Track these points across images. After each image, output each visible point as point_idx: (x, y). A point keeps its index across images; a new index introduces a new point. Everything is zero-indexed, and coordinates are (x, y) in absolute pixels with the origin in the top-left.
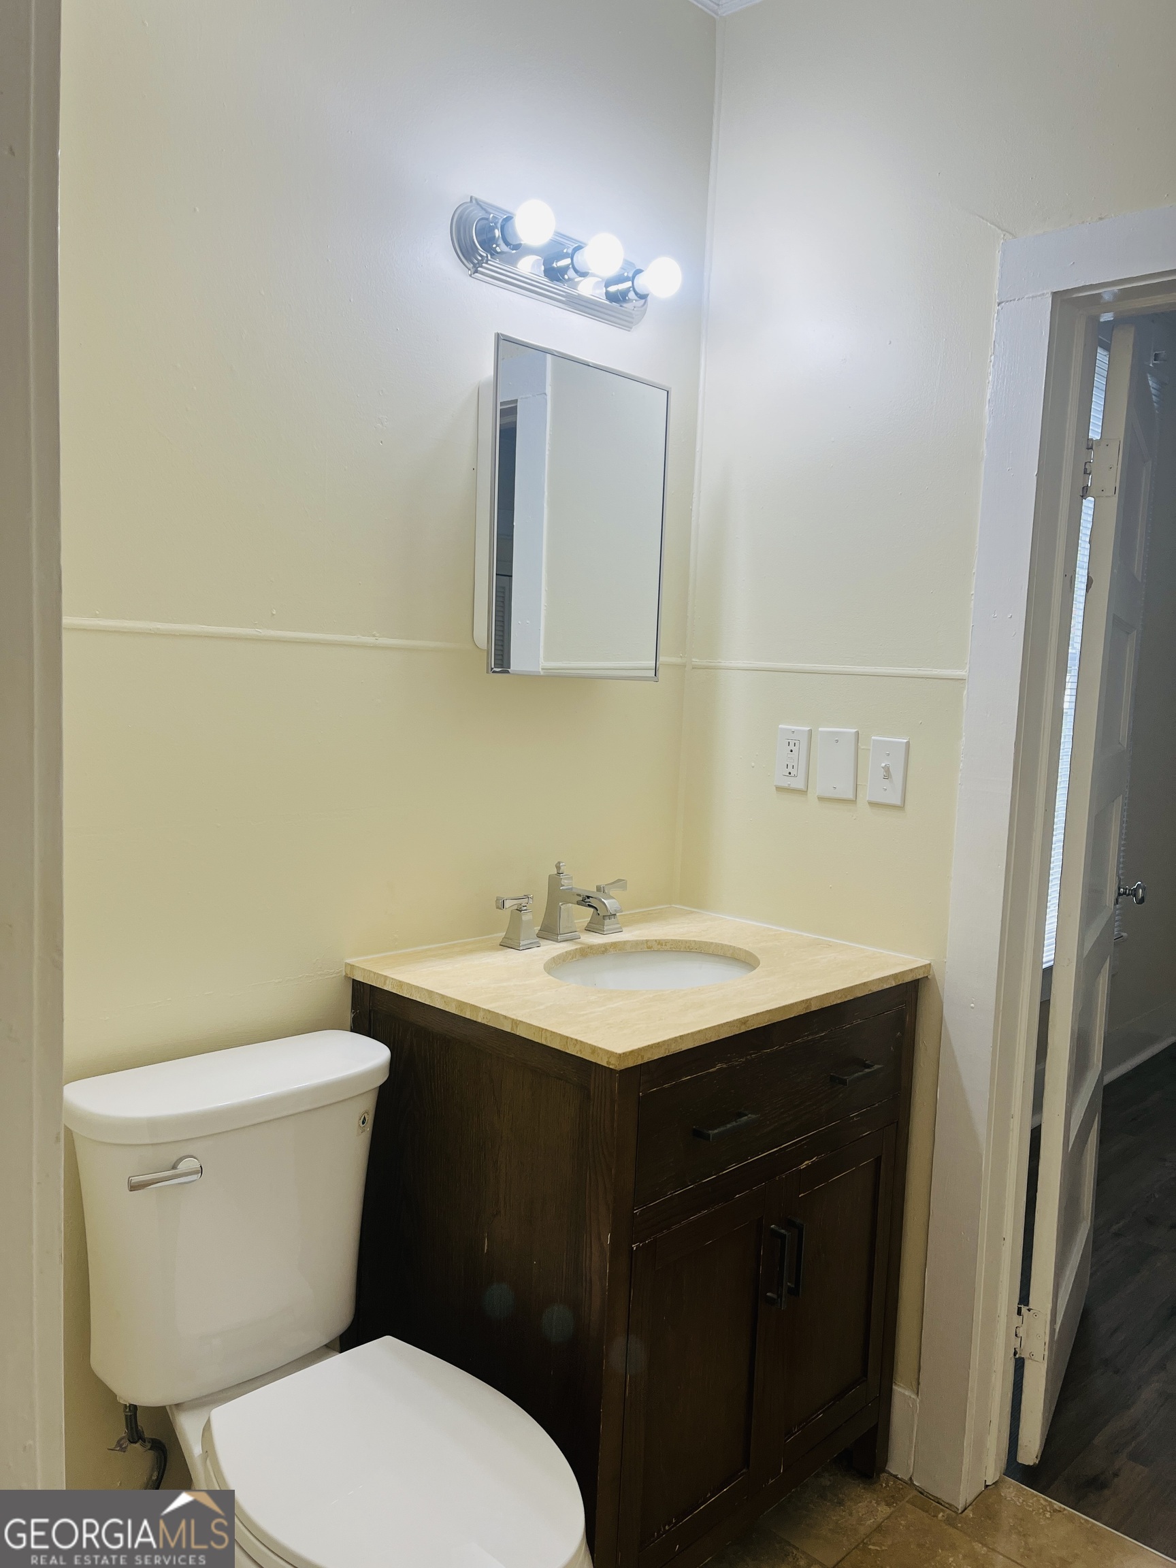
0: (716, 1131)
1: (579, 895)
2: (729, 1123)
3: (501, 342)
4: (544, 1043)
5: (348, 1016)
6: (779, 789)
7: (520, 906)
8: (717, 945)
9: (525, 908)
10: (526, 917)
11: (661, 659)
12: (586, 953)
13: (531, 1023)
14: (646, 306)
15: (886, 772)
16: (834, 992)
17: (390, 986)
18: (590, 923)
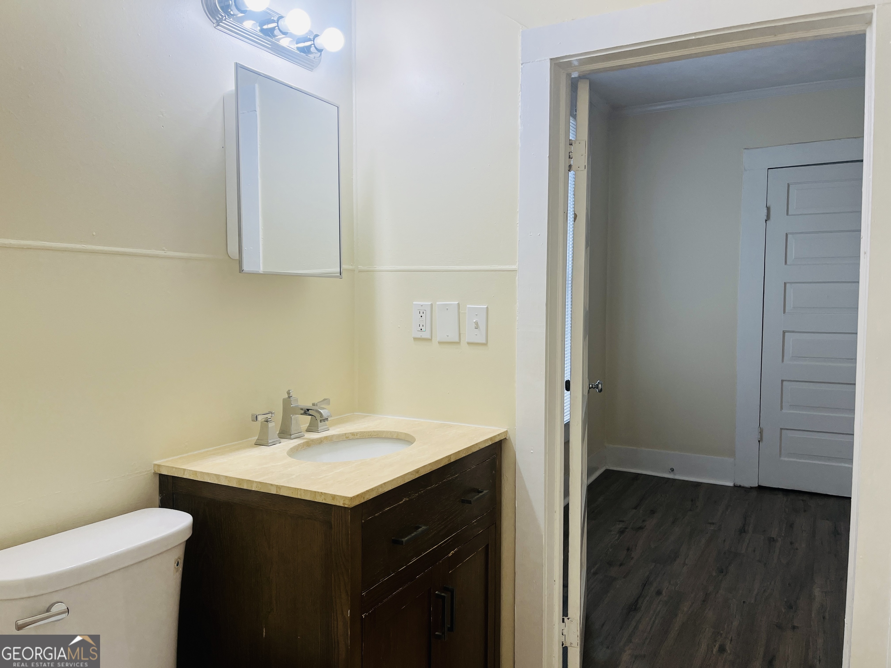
0: (406, 539)
1: (302, 409)
2: (412, 533)
3: (239, 69)
4: (300, 498)
5: (157, 498)
6: (415, 339)
7: (267, 419)
8: (387, 432)
9: (270, 420)
10: (271, 425)
11: (343, 266)
12: (309, 444)
13: (290, 486)
14: (321, 56)
15: (476, 325)
16: (462, 450)
17: (188, 475)
18: (309, 426)
